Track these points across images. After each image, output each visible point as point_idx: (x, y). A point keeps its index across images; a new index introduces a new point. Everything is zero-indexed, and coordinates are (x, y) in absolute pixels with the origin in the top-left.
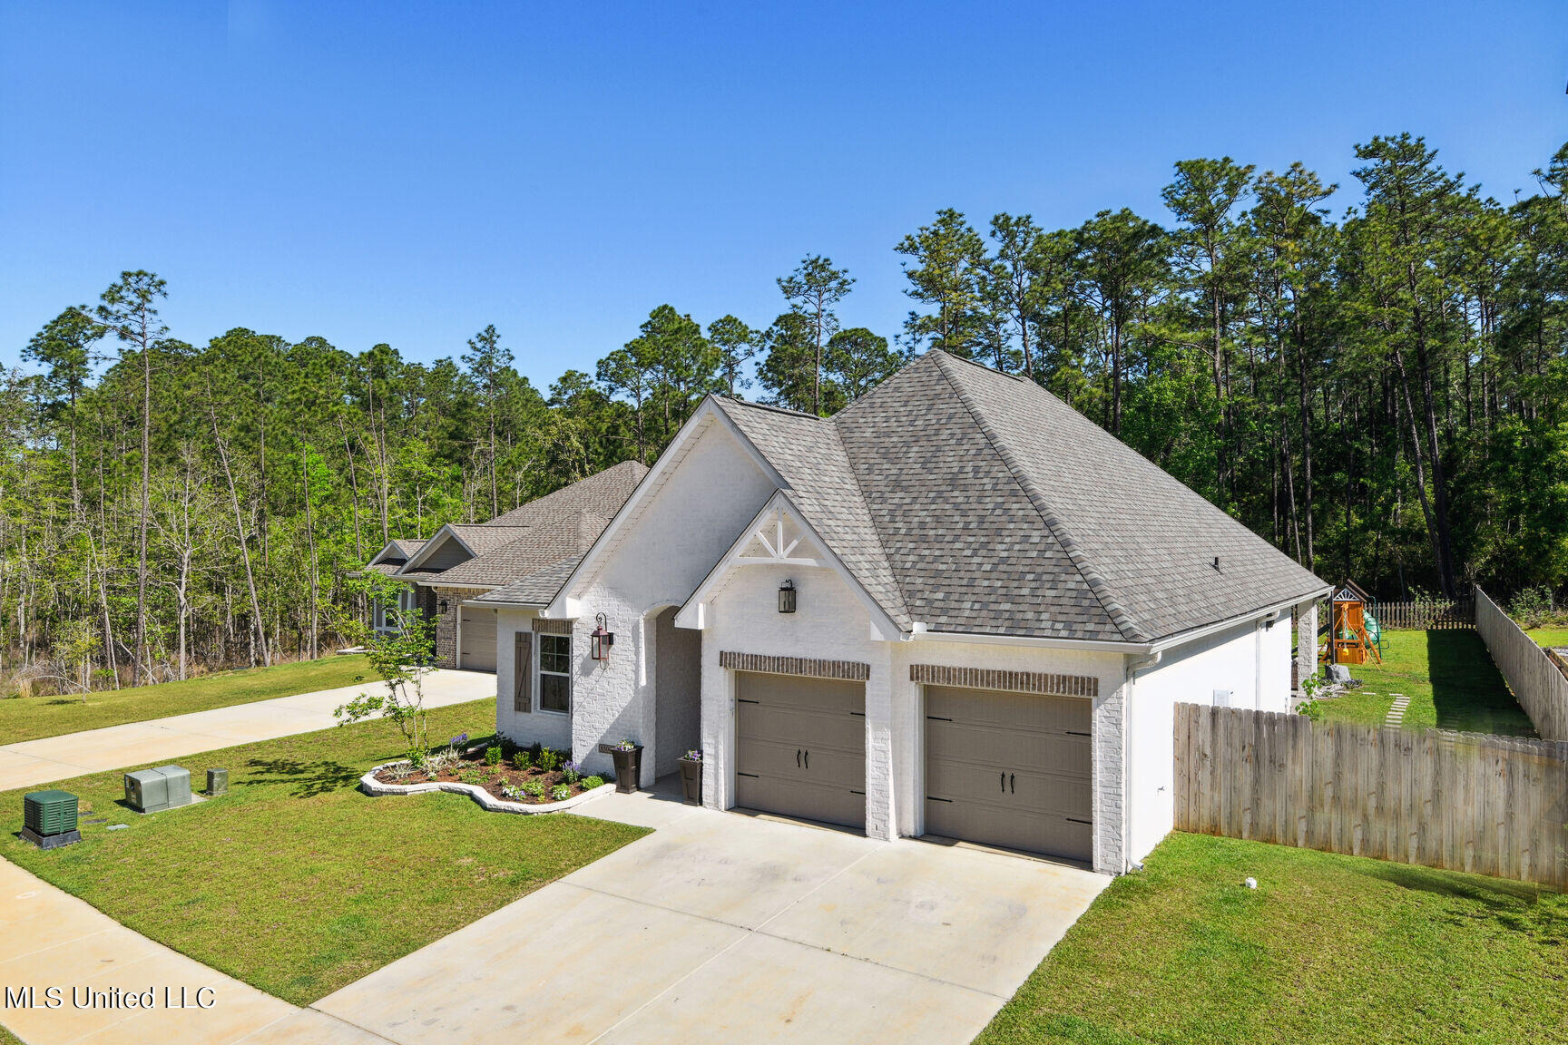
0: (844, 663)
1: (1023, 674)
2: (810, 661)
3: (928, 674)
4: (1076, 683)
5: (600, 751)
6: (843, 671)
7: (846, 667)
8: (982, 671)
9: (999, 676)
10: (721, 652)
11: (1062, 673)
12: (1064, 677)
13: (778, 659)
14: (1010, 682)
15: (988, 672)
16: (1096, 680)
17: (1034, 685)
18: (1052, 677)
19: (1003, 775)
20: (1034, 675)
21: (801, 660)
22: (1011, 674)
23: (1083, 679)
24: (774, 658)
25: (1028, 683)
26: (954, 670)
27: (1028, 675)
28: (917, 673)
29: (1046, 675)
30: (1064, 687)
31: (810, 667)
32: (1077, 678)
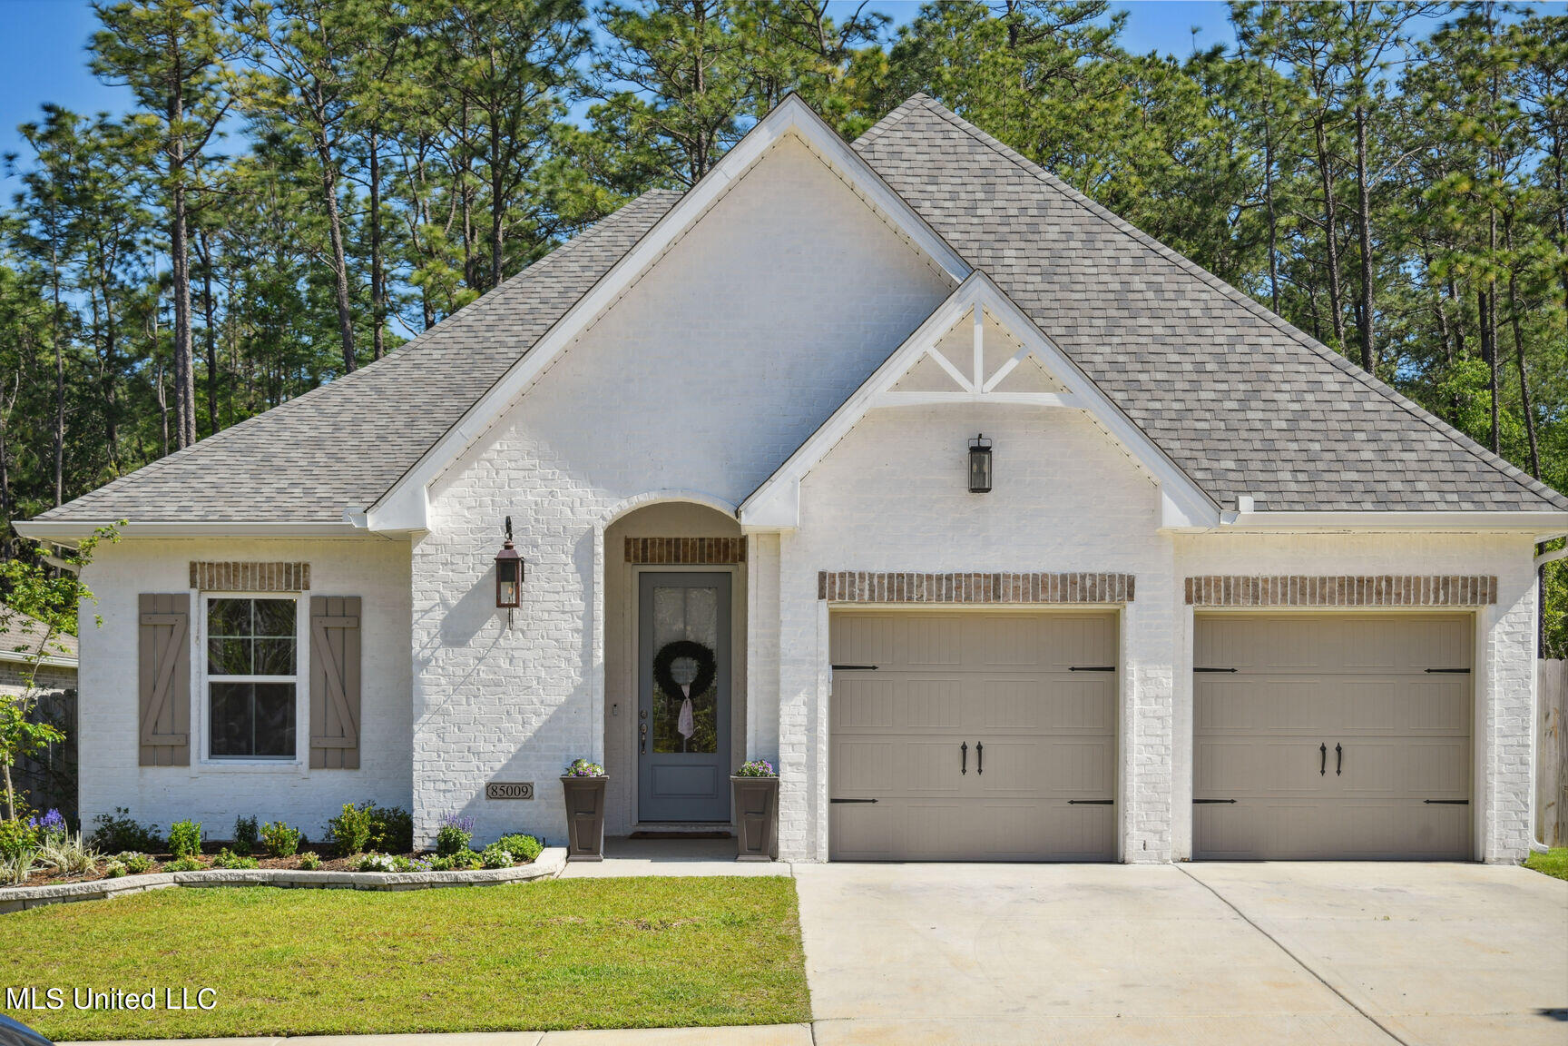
0: (1083, 577)
1: (1380, 579)
2: (1016, 577)
3: (1218, 591)
4: (1465, 586)
5: (489, 797)
6: (1083, 589)
7: (1088, 583)
8: (1313, 580)
9: (1341, 586)
10: (822, 576)
11: (1442, 573)
12: (1446, 580)
13: (949, 578)
14: (1361, 594)
15: (1323, 580)
16: (1494, 580)
17: (1398, 595)
18: (1427, 580)
19: (1323, 749)
20: (1399, 579)
21: (997, 577)
22: (1360, 580)
23: (1475, 580)
24: (939, 578)
25: (1388, 593)
26: (1266, 581)
27: (1389, 580)
28: (1199, 590)
29: (1418, 578)
30: (1446, 594)
31: (1017, 588)
32: (1465, 579)
